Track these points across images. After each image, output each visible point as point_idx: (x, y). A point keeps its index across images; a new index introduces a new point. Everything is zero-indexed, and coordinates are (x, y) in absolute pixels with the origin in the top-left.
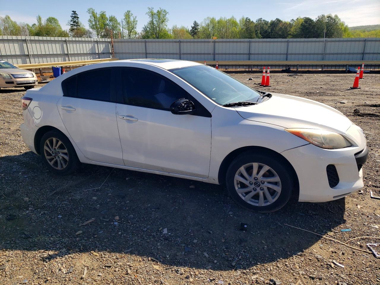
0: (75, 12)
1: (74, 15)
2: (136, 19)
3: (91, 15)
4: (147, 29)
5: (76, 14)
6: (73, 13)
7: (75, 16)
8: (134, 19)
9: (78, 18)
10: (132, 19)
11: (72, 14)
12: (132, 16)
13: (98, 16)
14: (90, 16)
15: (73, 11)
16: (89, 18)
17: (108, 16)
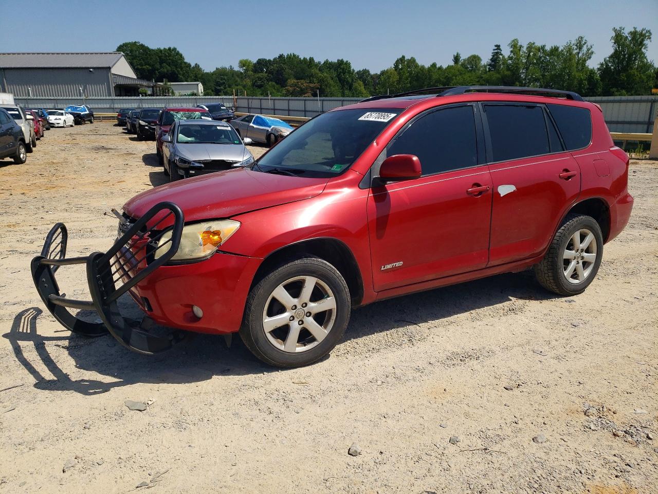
0: (499, 46)
1: (496, 51)
2: (592, 49)
3: (512, 49)
4: (607, 65)
5: (500, 49)
6: (496, 48)
7: (497, 53)
8: (588, 50)
9: (502, 55)
10: (585, 49)
11: (494, 50)
12: (585, 46)
13: (524, 49)
14: (511, 52)
15: (496, 46)
16: (510, 53)
17: (548, 48)
